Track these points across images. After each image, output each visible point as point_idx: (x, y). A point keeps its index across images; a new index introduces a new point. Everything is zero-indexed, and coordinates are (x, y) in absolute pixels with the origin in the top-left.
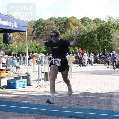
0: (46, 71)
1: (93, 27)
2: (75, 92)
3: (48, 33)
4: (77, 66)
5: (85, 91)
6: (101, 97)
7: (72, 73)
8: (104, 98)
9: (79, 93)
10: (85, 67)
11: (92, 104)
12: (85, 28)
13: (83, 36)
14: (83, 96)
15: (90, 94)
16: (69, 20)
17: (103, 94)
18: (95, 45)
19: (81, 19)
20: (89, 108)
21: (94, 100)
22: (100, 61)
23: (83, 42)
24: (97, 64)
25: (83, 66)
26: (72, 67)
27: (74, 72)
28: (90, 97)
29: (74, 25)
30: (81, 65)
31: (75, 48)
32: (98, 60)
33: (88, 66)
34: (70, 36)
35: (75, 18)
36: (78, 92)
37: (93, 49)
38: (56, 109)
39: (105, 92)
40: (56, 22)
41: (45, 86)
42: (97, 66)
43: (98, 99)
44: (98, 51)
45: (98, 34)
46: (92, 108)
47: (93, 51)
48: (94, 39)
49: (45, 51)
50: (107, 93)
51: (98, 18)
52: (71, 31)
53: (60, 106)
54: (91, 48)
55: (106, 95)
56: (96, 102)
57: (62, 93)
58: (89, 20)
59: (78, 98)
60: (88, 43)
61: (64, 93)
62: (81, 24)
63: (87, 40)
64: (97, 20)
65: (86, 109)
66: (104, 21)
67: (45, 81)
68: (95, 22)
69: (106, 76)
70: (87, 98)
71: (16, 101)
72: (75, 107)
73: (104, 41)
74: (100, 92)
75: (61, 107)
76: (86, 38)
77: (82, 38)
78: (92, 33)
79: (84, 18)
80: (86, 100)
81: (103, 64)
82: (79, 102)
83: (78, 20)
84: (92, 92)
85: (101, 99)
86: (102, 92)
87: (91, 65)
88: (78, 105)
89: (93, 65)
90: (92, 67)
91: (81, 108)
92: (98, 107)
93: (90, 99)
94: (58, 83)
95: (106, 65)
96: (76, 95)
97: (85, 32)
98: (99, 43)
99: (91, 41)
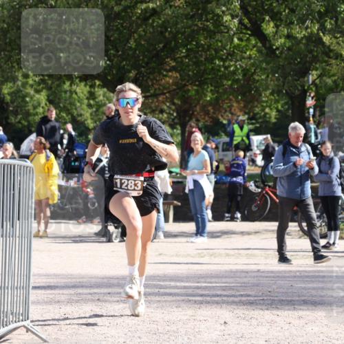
7: (34, 295)
18: (226, 68)
22: (263, 197)
23: (132, 44)
27: (52, 281)
32: (252, 186)
33: (168, 235)
42: (242, 233)
47: (207, 113)
48: (218, 21)
54: (192, 90)
60: (170, 50)
63: (164, 26)
69: (307, 314)
73: (299, 33)
76: (154, 12)
77: (116, 9)
87: (190, 227)
89: (212, 226)
90: (202, 241)
98: (254, 53)
99: (192, 36)
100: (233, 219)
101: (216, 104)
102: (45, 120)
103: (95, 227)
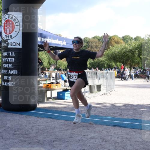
0: (92, 85)
1: (134, 44)
2: (118, 104)
3: (92, 50)
4: (119, 80)
5: (127, 103)
6: (142, 109)
7: (115, 86)
8: (145, 109)
9: (122, 105)
10: (126, 81)
11: (134, 115)
12: (127, 46)
13: (125, 53)
14: (125, 107)
15: (132, 106)
16: (111, 38)
17: (143, 106)
18: (136, 61)
19: (122, 38)
20: (132, 119)
21: (136, 111)
22: (140, 76)
23: (125, 58)
24: (138, 78)
25: (124, 80)
26: (115, 81)
28: (132, 108)
29: (116, 43)
30: (122, 79)
31: (117, 63)
32: (139, 74)
33: (129, 80)
34: (112, 53)
35: (117, 36)
36: (120, 103)
37: (134, 64)
38: (101, 119)
39: (146, 104)
40: (99, 40)
41: (91, 98)
42: (138, 80)
43: (140, 110)
44: (138, 67)
45: (138, 51)
46: (134, 118)
48: (135, 56)
49: (90, 66)
50: (147, 105)
51: (138, 36)
52: (113, 48)
53: (104, 115)
54: (132, 64)
55: (147, 106)
56: (138, 113)
57: (106, 104)
58: (130, 38)
59: (121, 109)
60: (129, 59)
61: (108, 104)
62: (123, 42)
64: (138, 38)
65: (128, 119)
66: (144, 39)
67: (90, 93)
68: (136, 40)
69: (146, 89)
70: (129, 109)
71: (65, 110)
72: (119, 117)
74: (141, 104)
75: (106, 117)
76: (128, 55)
77: (123, 54)
78: (133, 50)
79: (125, 36)
80: (128, 111)
81: (143, 78)
82: (122, 112)
83: (120, 38)
84: (133, 104)
85: (143, 111)
86: (143, 104)
87: (132, 79)
88: (121, 115)
89: (134, 79)
90: (133, 81)
91: (124, 118)
92: (140, 117)
93: (132, 110)
94: (102, 95)
95: (146, 79)
96: (119, 106)
97: (126, 49)
98: (139, 59)
99: (132, 57)
100: (136, 78)
101: (134, 65)
102: (115, 67)
103: (121, 79)
